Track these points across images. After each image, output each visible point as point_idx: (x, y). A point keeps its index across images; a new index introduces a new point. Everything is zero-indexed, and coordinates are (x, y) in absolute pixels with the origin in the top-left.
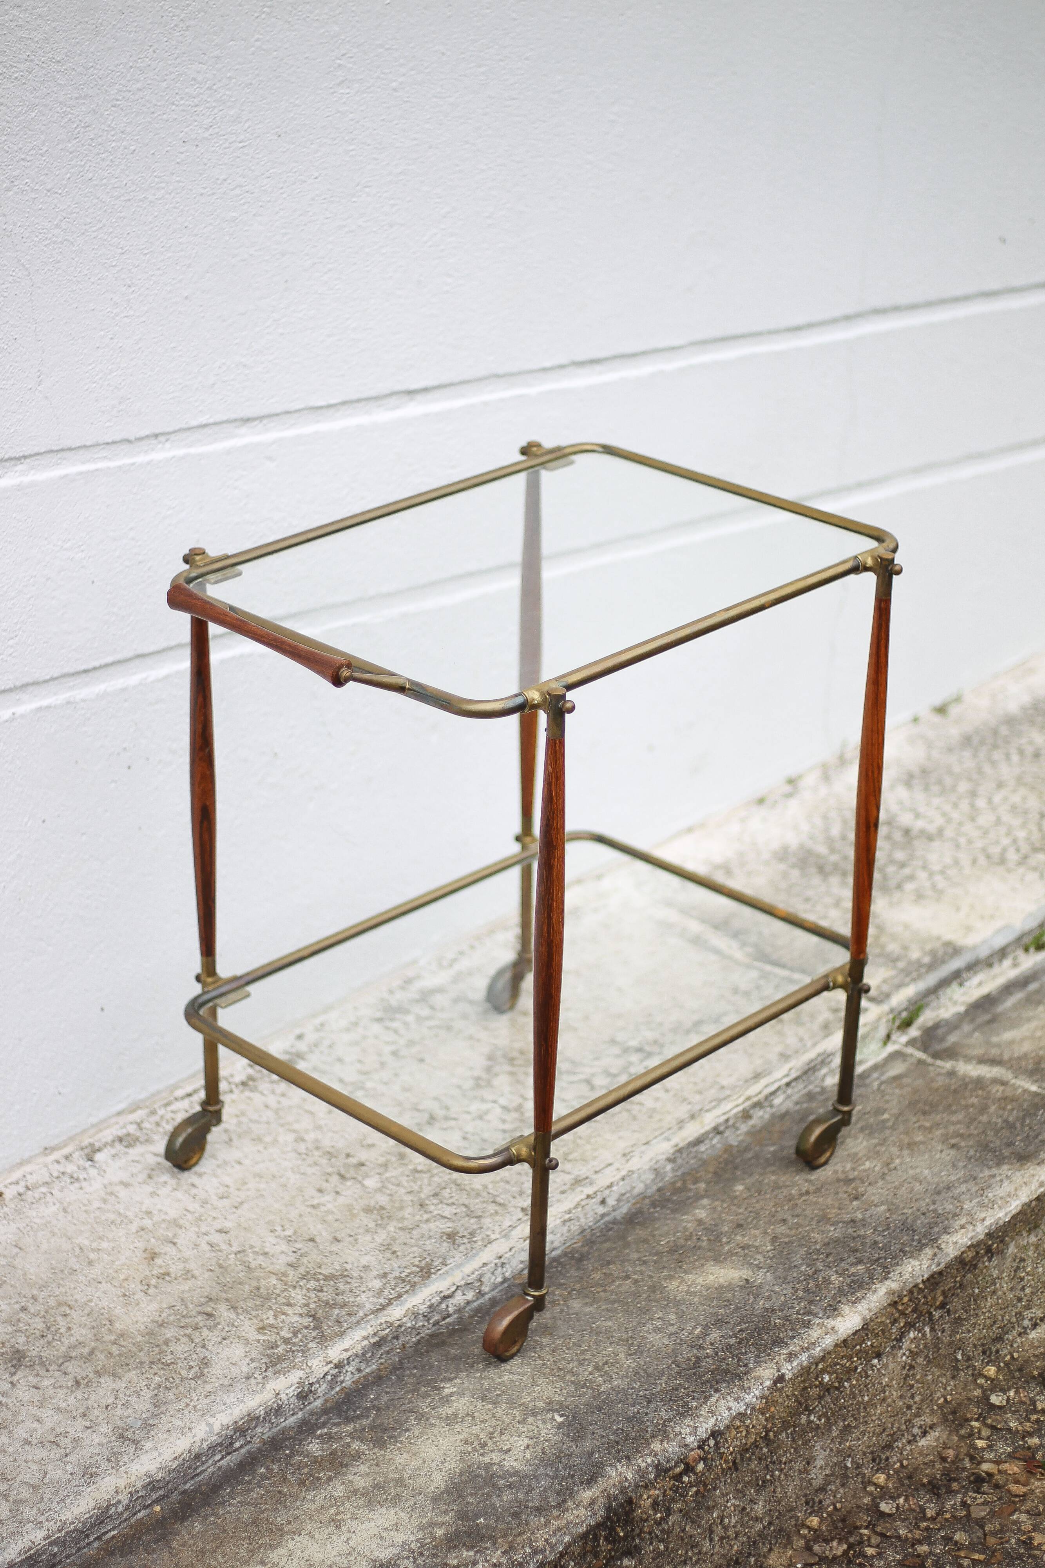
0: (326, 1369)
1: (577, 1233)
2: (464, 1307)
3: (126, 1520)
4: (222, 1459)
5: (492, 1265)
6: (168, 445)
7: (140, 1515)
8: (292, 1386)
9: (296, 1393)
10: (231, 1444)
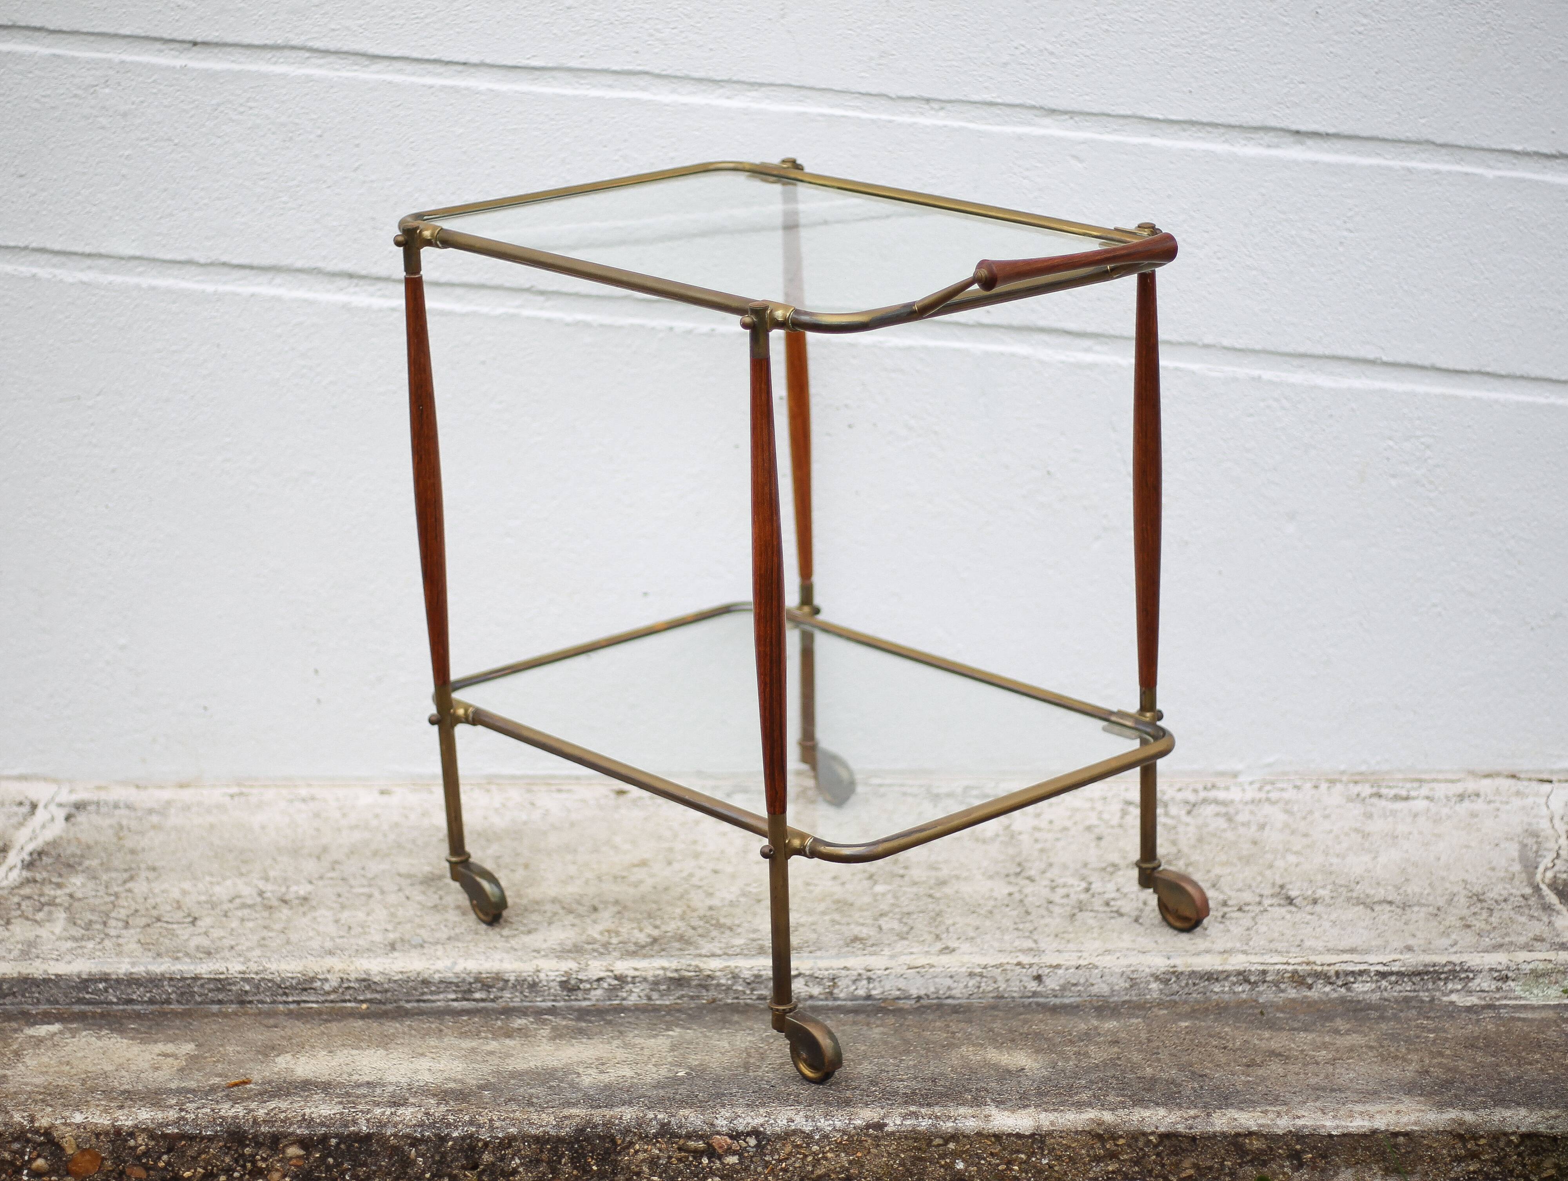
0: (602, 974)
1: (991, 995)
2: (805, 1000)
3: (332, 1002)
4: (453, 1000)
5: (855, 973)
6: (942, 113)
7: (349, 1005)
8: (557, 971)
9: (558, 979)
10: (470, 991)
